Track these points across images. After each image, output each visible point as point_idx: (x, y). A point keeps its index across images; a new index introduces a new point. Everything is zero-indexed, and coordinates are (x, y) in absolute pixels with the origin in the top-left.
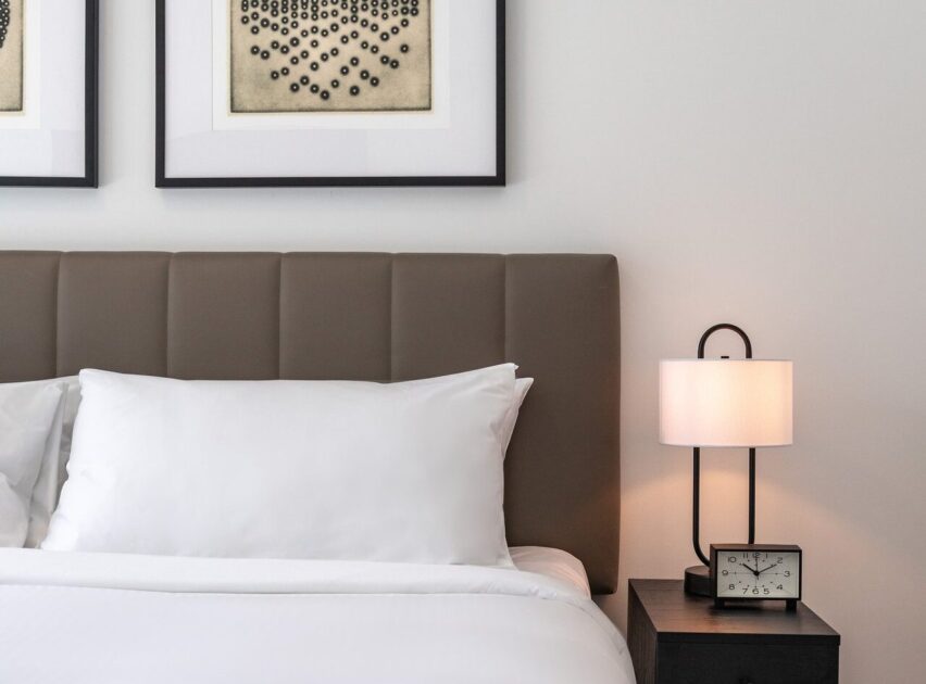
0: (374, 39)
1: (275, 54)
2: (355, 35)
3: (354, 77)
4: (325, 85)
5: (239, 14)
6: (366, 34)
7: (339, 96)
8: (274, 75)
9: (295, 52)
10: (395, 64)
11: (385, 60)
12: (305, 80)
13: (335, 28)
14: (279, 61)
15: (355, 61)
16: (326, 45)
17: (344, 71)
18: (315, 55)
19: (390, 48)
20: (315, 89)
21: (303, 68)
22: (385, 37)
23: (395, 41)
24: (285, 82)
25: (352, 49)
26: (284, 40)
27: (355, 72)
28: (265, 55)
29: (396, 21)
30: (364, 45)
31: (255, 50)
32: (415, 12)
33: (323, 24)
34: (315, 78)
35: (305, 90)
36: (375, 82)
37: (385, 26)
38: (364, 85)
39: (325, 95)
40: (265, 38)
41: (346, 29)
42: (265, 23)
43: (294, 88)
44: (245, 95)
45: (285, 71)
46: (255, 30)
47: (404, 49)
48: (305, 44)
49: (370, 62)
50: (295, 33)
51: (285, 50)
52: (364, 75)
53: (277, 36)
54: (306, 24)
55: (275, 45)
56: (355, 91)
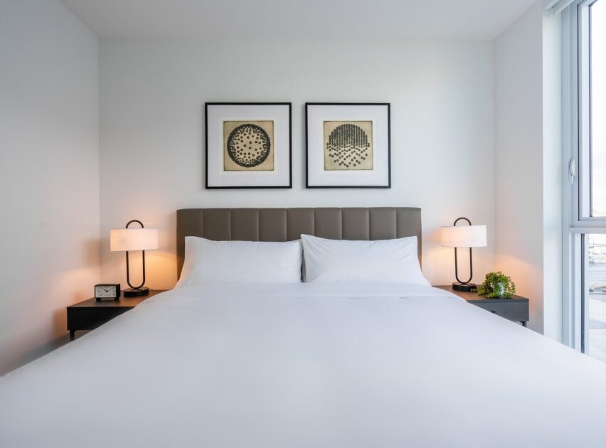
0: (359, 153)
1: (335, 156)
2: (354, 151)
3: (354, 162)
4: (347, 164)
5: (326, 146)
6: (357, 151)
7: (351, 166)
8: (335, 161)
9: (340, 156)
10: (364, 159)
11: (362, 158)
12: (342, 162)
13: (350, 150)
14: (336, 158)
15: (355, 158)
16: (348, 154)
17: (352, 160)
18: (345, 156)
19: (363, 155)
20: (345, 165)
21: (342, 160)
22: (362, 152)
23: (364, 153)
24: (338, 163)
25: (354, 155)
26: (337, 153)
27: (355, 161)
28: (333, 156)
29: (364, 148)
30: (357, 154)
31: (330, 155)
32: (369, 146)
33: (347, 149)
34: (345, 162)
35: (342, 165)
36: (359, 163)
37: (362, 149)
38: (357, 164)
39: (347, 166)
40: (333, 152)
41: (352, 150)
42: (333, 149)
43: (340, 164)
44: (327, 166)
45: (338, 160)
46: (330, 150)
47: (366, 155)
48: (342, 154)
49: (358, 158)
50: (340, 151)
51: (337, 155)
52: (357, 161)
53: (336, 152)
54: (343, 149)
55: (335, 154)
56: (355, 165)
